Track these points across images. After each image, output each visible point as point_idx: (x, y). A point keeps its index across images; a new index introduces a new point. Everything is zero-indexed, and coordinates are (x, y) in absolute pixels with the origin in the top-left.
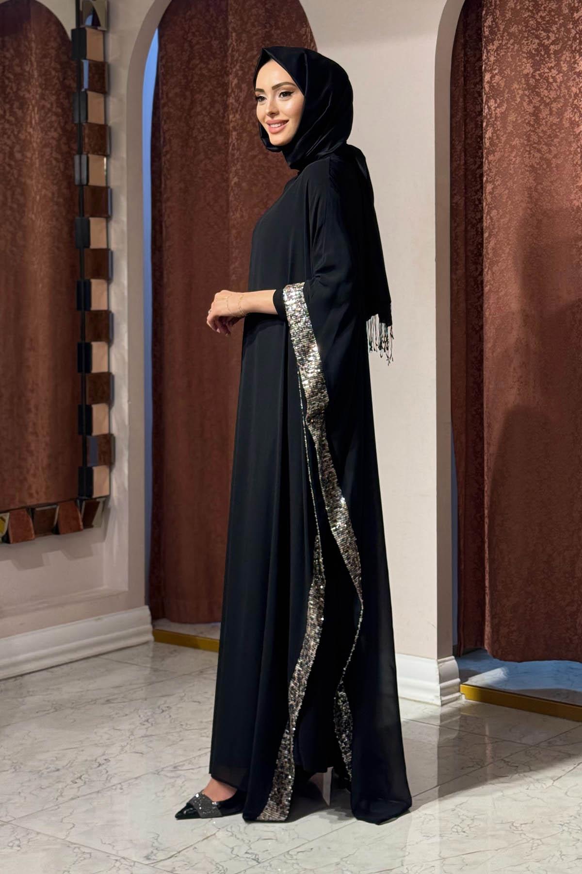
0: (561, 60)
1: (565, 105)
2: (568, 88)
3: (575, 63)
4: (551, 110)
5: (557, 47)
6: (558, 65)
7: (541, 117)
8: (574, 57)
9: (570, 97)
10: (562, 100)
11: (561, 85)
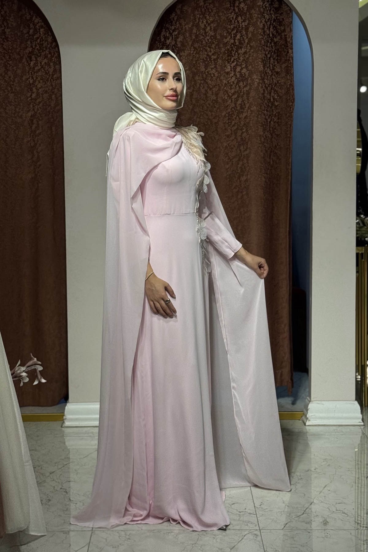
0: (217, 65)
1: (219, 90)
2: (221, 80)
3: (225, 66)
4: (212, 93)
5: (215, 57)
6: (215, 67)
7: (208, 96)
8: (225, 63)
9: (222, 85)
10: (218, 87)
11: (217, 78)
